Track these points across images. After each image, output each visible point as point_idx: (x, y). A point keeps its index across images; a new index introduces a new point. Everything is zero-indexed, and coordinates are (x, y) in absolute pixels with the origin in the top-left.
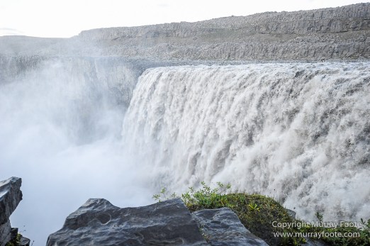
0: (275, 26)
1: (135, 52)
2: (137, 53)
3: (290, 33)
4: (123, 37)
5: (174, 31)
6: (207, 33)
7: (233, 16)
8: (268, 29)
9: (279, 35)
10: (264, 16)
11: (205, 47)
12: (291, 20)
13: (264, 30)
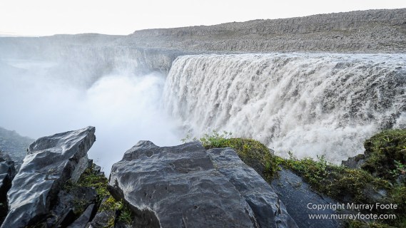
0: (262, 29)
1: (170, 45)
3: (272, 33)
5: (196, 32)
6: (218, 33)
7: (235, 22)
8: (258, 31)
9: (265, 35)
10: (255, 22)
12: (273, 25)
13: (255, 31)
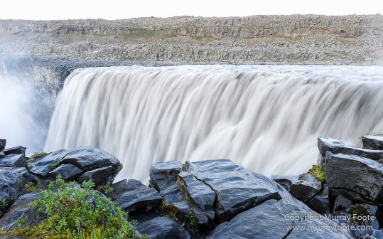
0: (194, 30)
2: (52, 52)
3: (207, 35)
4: (27, 31)
5: (92, 29)
6: (129, 32)
7: (152, 17)
8: (188, 32)
9: (199, 38)
10: (184, 19)
11: (131, 47)
12: (208, 25)
